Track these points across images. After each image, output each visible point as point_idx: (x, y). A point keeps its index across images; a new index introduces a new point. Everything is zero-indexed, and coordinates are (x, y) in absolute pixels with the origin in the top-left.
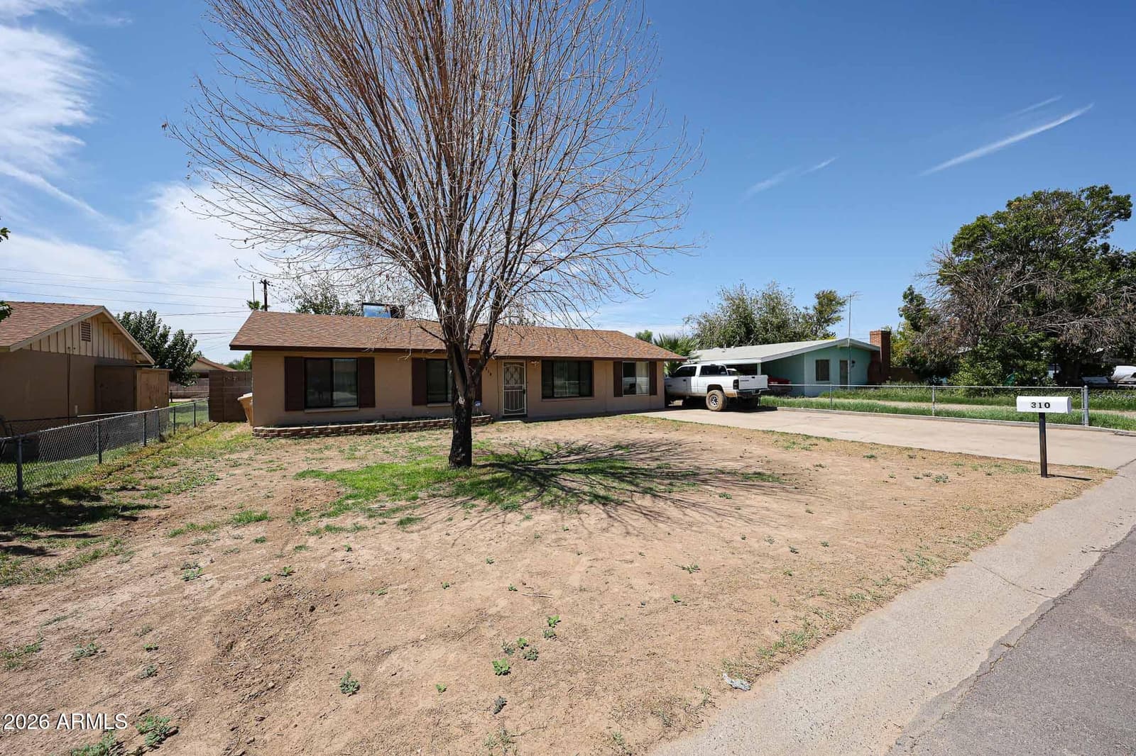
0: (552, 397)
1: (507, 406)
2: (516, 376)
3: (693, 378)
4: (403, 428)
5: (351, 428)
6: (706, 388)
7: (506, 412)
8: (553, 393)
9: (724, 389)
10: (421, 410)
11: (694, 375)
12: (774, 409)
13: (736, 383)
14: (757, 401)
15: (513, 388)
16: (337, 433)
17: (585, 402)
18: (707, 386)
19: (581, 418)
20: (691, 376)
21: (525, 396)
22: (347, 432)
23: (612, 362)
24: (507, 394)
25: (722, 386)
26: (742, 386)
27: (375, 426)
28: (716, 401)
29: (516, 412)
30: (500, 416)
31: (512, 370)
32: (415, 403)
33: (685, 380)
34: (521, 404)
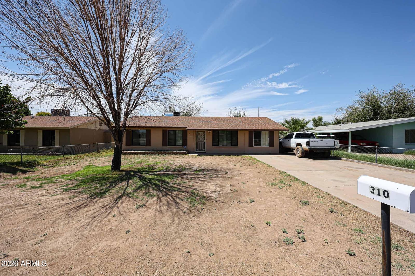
0: (218, 145)
1: (197, 148)
2: (202, 137)
3: (291, 139)
4: (153, 154)
5: (137, 152)
6: (296, 145)
7: (197, 150)
8: (219, 144)
9: (302, 145)
10: (165, 148)
11: (292, 138)
12: (340, 159)
13: (308, 143)
14: (330, 153)
15: (201, 141)
16: (133, 154)
17: (233, 149)
18: (296, 143)
19: (223, 155)
20: (291, 138)
21: (205, 144)
22: (135, 153)
23: (248, 131)
24: (197, 144)
25: (302, 144)
26: (311, 145)
27: (144, 152)
28: (299, 152)
29: (201, 151)
30: (194, 152)
31: (201, 134)
32: (163, 145)
33: (288, 140)
34: (204, 148)
